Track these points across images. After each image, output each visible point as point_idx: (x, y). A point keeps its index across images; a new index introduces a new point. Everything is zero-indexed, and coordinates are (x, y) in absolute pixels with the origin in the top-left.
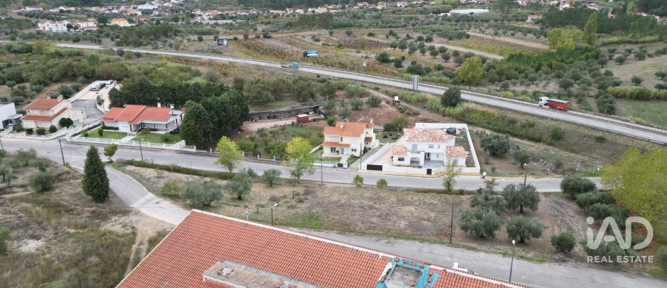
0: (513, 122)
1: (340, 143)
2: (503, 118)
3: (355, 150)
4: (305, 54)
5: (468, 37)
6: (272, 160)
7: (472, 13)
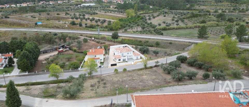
0: (140, 41)
1: (95, 58)
2: (137, 40)
3: (102, 60)
4: (36, 24)
5: (97, 14)
6: (70, 70)
7: (90, 5)
